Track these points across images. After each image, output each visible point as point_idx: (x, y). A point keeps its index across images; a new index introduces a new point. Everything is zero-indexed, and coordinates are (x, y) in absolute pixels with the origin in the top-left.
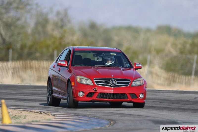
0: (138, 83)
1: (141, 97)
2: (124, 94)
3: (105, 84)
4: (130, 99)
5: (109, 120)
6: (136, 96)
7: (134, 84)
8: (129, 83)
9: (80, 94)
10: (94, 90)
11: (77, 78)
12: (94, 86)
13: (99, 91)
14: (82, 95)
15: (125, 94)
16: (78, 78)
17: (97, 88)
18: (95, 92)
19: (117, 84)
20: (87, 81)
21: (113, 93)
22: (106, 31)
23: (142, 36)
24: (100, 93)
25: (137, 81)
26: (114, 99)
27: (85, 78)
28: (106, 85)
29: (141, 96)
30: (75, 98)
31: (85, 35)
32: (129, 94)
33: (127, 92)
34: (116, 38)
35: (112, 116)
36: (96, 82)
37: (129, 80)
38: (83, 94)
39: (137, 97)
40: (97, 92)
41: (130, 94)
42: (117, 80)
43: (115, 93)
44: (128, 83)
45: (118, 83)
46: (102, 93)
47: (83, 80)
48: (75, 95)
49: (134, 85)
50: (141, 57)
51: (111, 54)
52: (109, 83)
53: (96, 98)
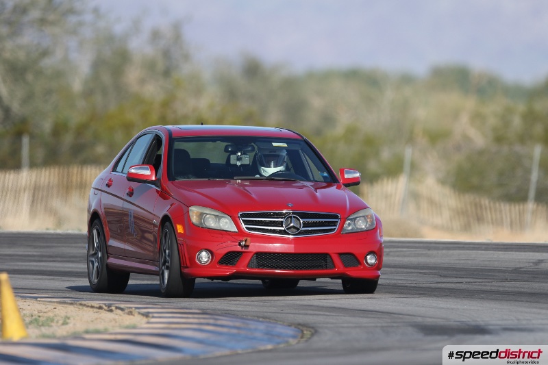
0: (362, 225)
1: (369, 261)
2: (324, 256)
4: (339, 268)
5: (299, 324)
6: (357, 260)
7: (348, 227)
8: (336, 226)
9: (202, 258)
10: (240, 245)
11: (191, 214)
12: (240, 232)
13: (255, 247)
14: (206, 260)
15: (327, 254)
16: (194, 213)
17: (249, 239)
18: (244, 250)
19: (303, 227)
20: (219, 220)
21: (295, 254)
22: (290, 84)
23: (389, 95)
24: (257, 253)
25: (356, 218)
27: (214, 213)
28: (274, 231)
29: (371, 260)
30: (187, 267)
31: (231, 93)
32: (336, 255)
33: (332, 249)
34: (317, 103)
35: (306, 314)
36: (246, 222)
37: (336, 217)
38: (209, 258)
39: (360, 263)
40: (249, 249)
41: (340, 254)
42: (303, 216)
43: (299, 254)
44: (334, 224)
45: (305, 225)
46: (261, 253)
47: (209, 218)
48: (188, 259)
49: (350, 228)
50: (386, 154)
51: (274, 144)
52: (280, 224)
53: (247, 267)
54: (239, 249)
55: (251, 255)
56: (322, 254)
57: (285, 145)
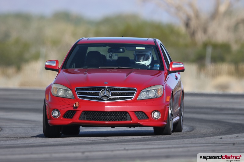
1: (155, 116)
3: (92, 97)
6: (147, 116)
8: (133, 95)
9: (54, 114)
11: (52, 88)
12: (76, 99)
15: (126, 112)
18: (75, 110)
19: (111, 96)
20: (66, 92)
21: (106, 112)
24: (84, 111)
25: (149, 90)
26: (110, 120)
27: (64, 88)
28: (95, 99)
36: (79, 93)
37: (134, 90)
38: (58, 114)
39: (149, 117)
40: (78, 109)
41: (135, 112)
42: (111, 89)
44: (132, 94)
45: (113, 94)
46: (87, 111)
51: (137, 48)
52: (98, 95)
53: (79, 119)
54: (72, 109)
55: (81, 112)
56: (124, 112)
57: (144, 48)
